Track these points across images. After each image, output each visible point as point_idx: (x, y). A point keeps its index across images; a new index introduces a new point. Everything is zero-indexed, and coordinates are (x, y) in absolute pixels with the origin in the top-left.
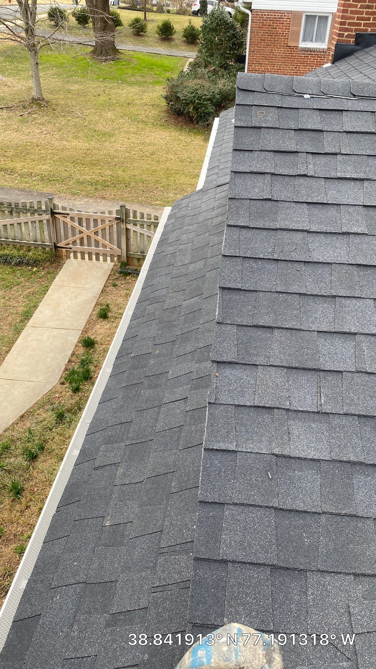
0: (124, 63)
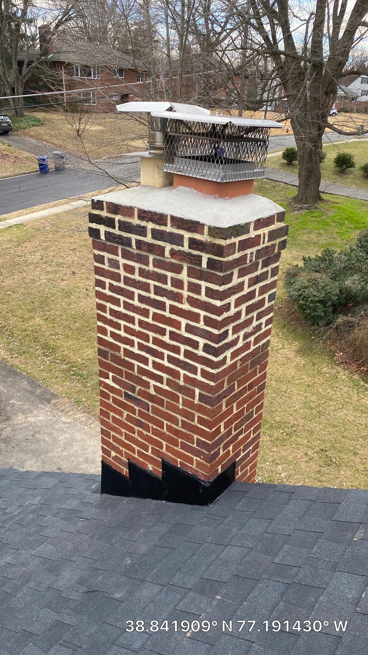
0: (316, 214)
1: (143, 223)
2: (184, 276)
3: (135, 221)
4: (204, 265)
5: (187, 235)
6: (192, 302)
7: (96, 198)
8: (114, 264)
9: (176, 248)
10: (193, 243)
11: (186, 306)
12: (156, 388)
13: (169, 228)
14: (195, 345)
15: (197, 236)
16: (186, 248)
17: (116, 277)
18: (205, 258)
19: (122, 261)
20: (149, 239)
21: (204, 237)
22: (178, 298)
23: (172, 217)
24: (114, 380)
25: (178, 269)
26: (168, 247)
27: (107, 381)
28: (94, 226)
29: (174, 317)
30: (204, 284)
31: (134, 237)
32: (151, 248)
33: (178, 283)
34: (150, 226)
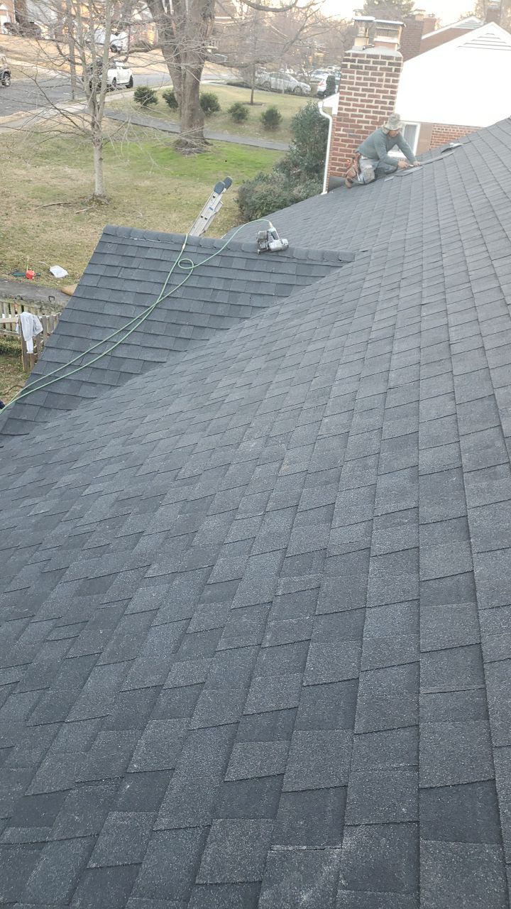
0: (209, 157)
1: (368, 59)
2: (384, 77)
3: (365, 59)
4: (393, 71)
5: (387, 61)
6: (386, 86)
7: (347, 52)
8: (352, 78)
9: (382, 66)
10: (390, 64)
11: (383, 89)
12: (365, 127)
13: (380, 60)
14: (385, 103)
15: (391, 61)
16: (387, 66)
17: (352, 83)
18: (394, 68)
19: (356, 76)
20: (371, 65)
21: (394, 61)
22: (379, 86)
23: (382, 56)
24: (344, 130)
25: (381, 75)
26: (379, 66)
27: (339, 132)
28: (345, 63)
29: (378, 94)
30: (392, 78)
31: (364, 65)
32: (371, 68)
33: (381, 80)
34: (372, 60)
